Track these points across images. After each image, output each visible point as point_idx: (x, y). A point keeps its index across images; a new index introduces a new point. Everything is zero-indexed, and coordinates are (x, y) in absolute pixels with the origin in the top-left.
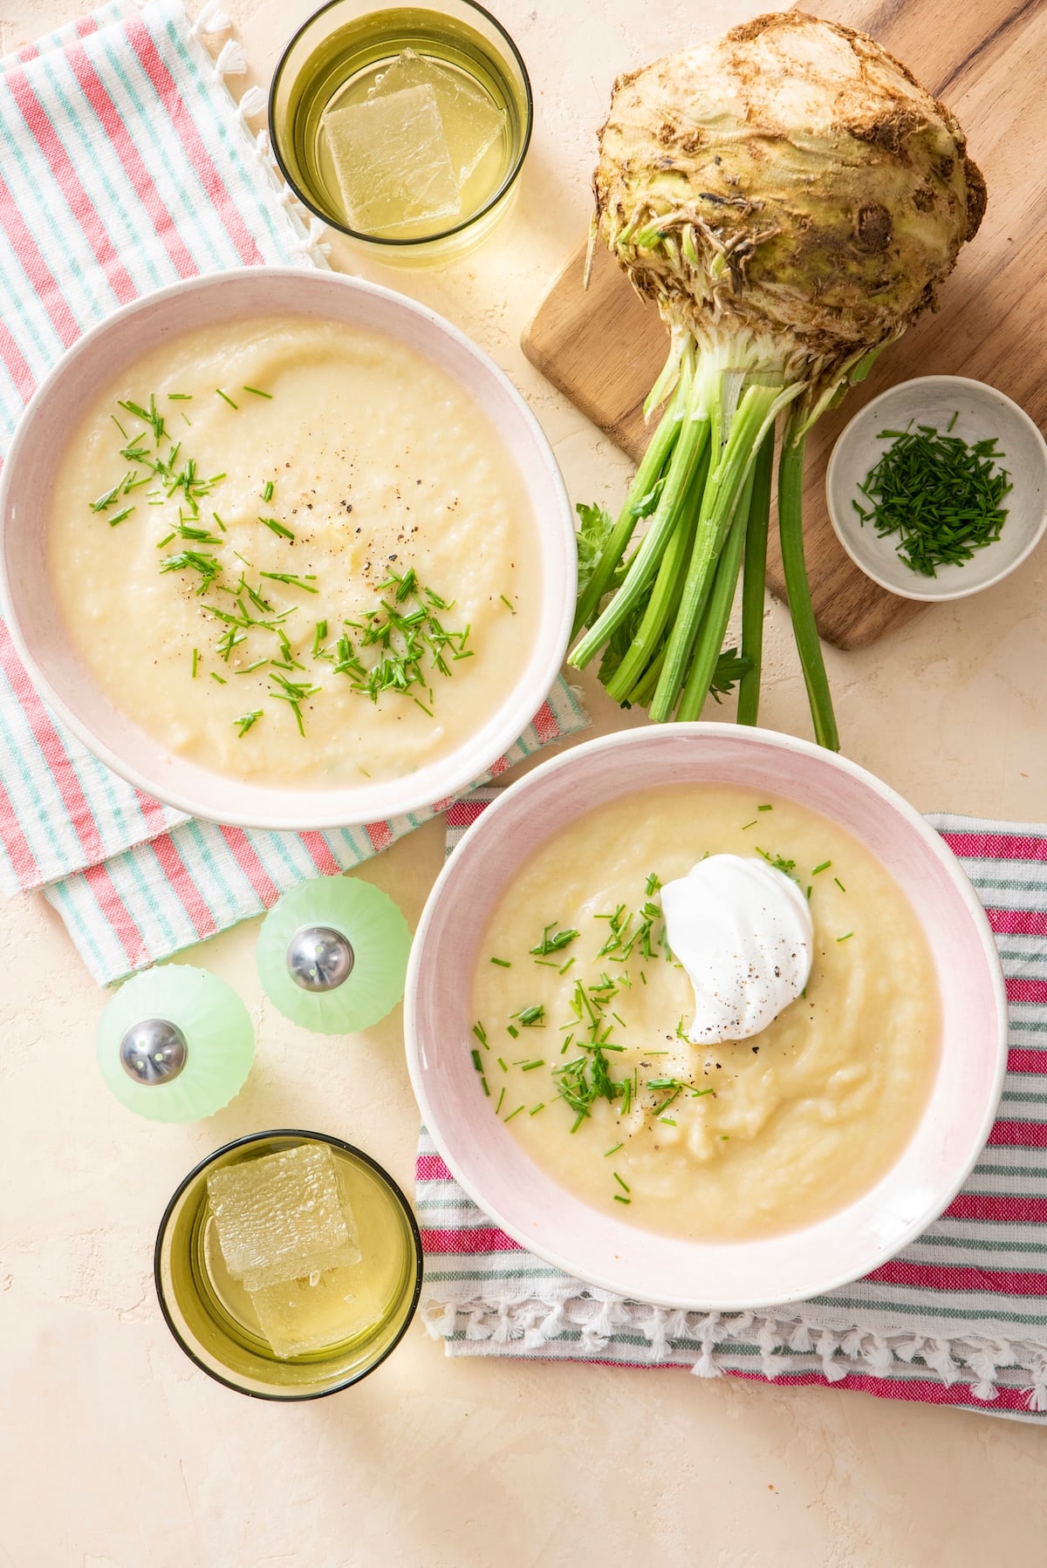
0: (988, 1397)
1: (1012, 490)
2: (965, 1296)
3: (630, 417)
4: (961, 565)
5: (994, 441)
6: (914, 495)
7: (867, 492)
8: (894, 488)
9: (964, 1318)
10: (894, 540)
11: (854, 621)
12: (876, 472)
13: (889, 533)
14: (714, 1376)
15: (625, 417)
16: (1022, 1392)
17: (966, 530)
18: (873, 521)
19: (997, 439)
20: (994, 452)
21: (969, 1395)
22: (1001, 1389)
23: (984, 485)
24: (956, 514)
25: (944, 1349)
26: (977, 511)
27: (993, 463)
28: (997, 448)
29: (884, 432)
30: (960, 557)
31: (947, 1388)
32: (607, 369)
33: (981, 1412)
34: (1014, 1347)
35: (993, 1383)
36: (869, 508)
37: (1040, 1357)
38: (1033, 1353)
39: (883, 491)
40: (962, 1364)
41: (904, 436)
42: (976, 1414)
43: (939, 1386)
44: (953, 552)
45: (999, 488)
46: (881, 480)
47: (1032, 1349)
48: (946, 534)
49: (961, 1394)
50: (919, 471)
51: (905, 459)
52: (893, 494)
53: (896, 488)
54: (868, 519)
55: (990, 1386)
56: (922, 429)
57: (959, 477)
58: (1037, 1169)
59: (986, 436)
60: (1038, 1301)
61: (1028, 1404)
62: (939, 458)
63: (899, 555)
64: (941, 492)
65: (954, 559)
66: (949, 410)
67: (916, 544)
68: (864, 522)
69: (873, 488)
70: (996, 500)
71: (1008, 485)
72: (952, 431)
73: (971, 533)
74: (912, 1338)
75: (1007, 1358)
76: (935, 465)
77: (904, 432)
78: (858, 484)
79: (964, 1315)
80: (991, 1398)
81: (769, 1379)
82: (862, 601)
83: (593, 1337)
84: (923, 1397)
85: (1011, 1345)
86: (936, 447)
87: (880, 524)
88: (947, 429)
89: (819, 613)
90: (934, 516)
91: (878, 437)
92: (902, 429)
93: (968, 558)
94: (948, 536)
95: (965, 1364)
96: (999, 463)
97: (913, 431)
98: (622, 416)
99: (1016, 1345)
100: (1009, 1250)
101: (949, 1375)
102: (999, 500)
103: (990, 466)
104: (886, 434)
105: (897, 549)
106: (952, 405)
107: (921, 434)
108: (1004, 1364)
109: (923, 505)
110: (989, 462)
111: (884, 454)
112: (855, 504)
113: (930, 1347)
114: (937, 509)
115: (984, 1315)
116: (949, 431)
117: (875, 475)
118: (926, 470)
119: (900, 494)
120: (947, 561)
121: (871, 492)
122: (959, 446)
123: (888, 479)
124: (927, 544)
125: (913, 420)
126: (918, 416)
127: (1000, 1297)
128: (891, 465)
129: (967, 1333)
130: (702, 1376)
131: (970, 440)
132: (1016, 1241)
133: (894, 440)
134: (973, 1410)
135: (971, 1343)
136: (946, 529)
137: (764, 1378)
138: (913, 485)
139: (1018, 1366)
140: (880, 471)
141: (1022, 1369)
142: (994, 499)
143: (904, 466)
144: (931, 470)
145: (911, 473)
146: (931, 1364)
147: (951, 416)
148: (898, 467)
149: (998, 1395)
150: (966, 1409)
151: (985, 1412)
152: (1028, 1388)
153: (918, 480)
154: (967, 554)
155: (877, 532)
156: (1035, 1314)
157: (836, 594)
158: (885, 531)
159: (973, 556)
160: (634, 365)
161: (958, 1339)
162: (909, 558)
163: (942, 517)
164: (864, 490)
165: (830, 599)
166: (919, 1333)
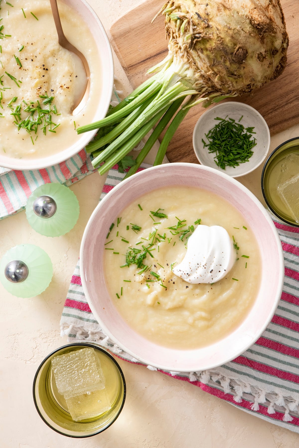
0: (238, 401)
1: (256, 146)
2: (240, 366)
4: (234, 168)
5: (253, 128)
6: (223, 141)
7: (208, 137)
8: (217, 137)
9: (238, 373)
10: (214, 155)
12: (212, 131)
13: (213, 152)
14: (154, 370)
16: (250, 403)
17: (238, 156)
18: (208, 147)
19: (254, 127)
20: (252, 132)
21: (232, 399)
22: (243, 400)
23: (247, 143)
24: (236, 150)
25: (228, 381)
26: (243, 151)
27: (252, 135)
28: (254, 130)
30: (234, 165)
31: (225, 394)
33: (235, 406)
34: (251, 387)
35: (241, 397)
36: (208, 142)
37: (258, 393)
38: (257, 391)
39: (213, 138)
40: (232, 388)
41: (224, 121)
42: (232, 406)
43: (223, 392)
44: (233, 163)
45: (253, 144)
46: (214, 134)
47: (257, 390)
48: (231, 156)
49: (229, 398)
50: (227, 133)
51: (223, 129)
52: (216, 139)
54: (206, 146)
55: (240, 398)
56: (230, 119)
57: (239, 138)
58: (274, 331)
59: (251, 126)
60: (263, 374)
61: (251, 407)
62: (234, 130)
63: (214, 160)
64: (232, 142)
65: (232, 165)
66: (240, 115)
67: (221, 158)
68: (205, 147)
69: (210, 136)
70: (250, 148)
71: (255, 143)
72: (240, 122)
73: (240, 158)
74: (218, 375)
75: (248, 390)
76: (232, 133)
77: (224, 119)
78: (205, 134)
79: (238, 372)
80: (239, 402)
81: (172, 375)
83: (117, 348)
84: (216, 395)
85: (250, 386)
86: (235, 127)
87: (210, 149)
88: (238, 121)
90: (228, 150)
91: (215, 119)
92: (224, 118)
93: (237, 166)
96: (254, 136)
97: (227, 119)
99: (252, 387)
100: (258, 355)
101: (227, 390)
102: (251, 148)
103: (250, 136)
104: (218, 119)
105: (214, 158)
106: (242, 113)
107: (231, 121)
108: (246, 392)
109: (225, 145)
110: (250, 134)
111: (216, 125)
112: (203, 141)
113: (224, 379)
114: (230, 147)
115: (245, 374)
116: (239, 122)
117: (212, 132)
118: (229, 133)
119: (219, 140)
120: (230, 165)
121: (209, 137)
122: (241, 127)
123: (216, 134)
124: (224, 158)
125: (228, 116)
126: (229, 114)
127: (251, 369)
128: (218, 129)
129: (237, 378)
130: (150, 369)
131: (246, 126)
132: (261, 352)
133: (220, 121)
134: (232, 404)
135: (238, 382)
136: (231, 154)
137: (170, 375)
138: (223, 138)
139: (251, 394)
140: (214, 131)
141: (252, 395)
142: (249, 147)
143: (222, 131)
144: (230, 134)
145: (223, 134)
146: (222, 385)
147: (240, 116)
148: (220, 131)
149: (242, 402)
150: (230, 403)
151: (236, 406)
152: (252, 402)
153: (225, 136)
154: (237, 164)
155: (209, 151)
156: (261, 378)
158: (211, 151)
159: (239, 165)
161: (233, 380)
162: (218, 162)
163: (231, 150)
164: (207, 136)
166: (221, 373)
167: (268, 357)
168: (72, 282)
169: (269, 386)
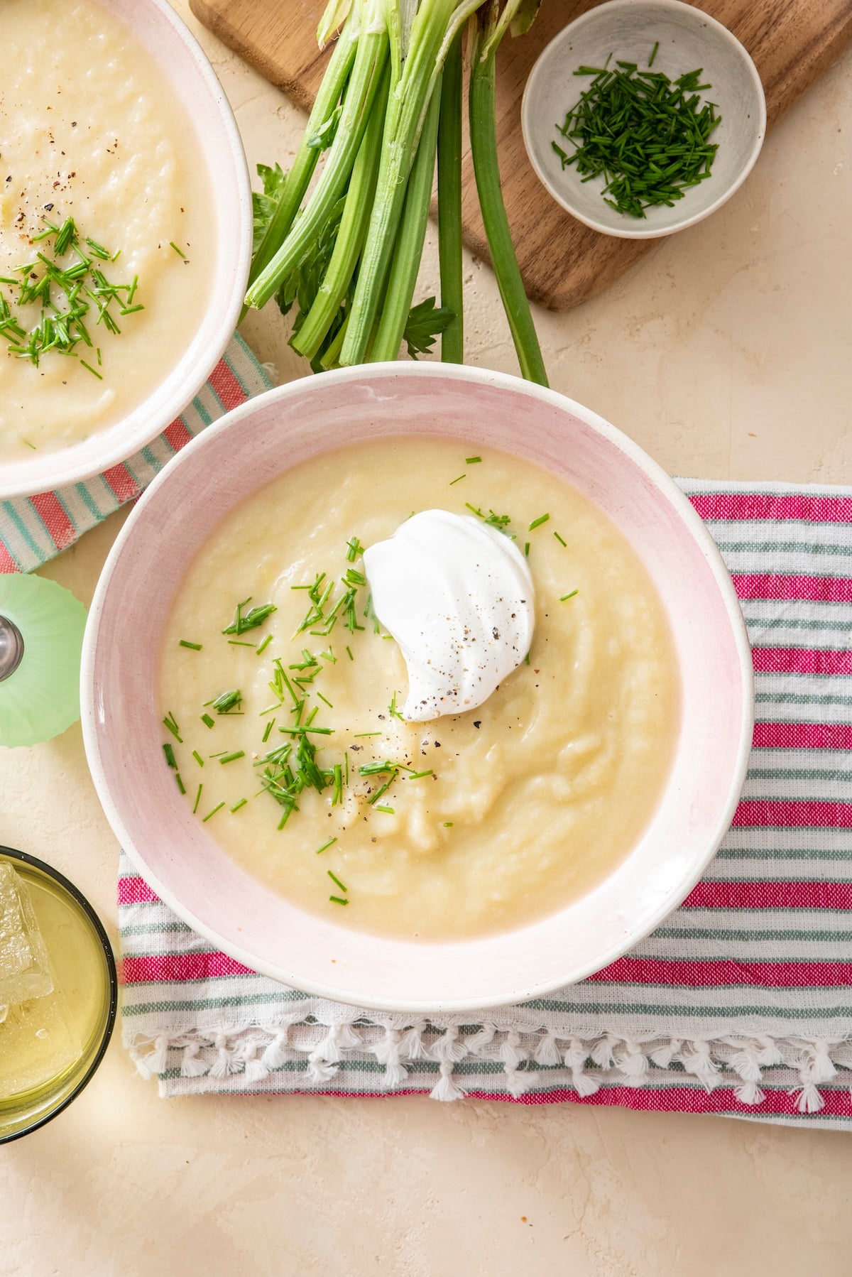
0: (754, 1100)
1: (722, 123)
2: (722, 991)
3: (310, 72)
4: (672, 205)
5: (699, 72)
6: (618, 134)
7: (567, 133)
8: (595, 128)
9: (724, 1015)
10: (598, 185)
11: (562, 275)
12: (576, 112)
13: (593, 177)
14: (455, 1099)
15: (304, 72)
16: (790, 1093)
17: (675, 167)
18: (575, 165)
19: (701, 70)
20: (699, 85)
21: (733, 1098)
22: (767, 1091)
23: (691, 120)
24: (663, 151)
25: (703, 1050)
26: (685, 146)
27: (699, 97)
28: (702, 80)
29: (581, 68)
30: (670, 198)
31: (709, 1093)
32: (282, 22)
33: (747, 1118)
34: (778, 1045)
35: (759, 1086)
36: (570, 149)
37: (807, 1053)
38: (799, 1050)
39: (585, 134)
40: (724, 1068)
41: (603, 73)
42: (741, 1121)
43: (700, 1092)
44: (662, 192)
45: (707, 121)
46: (582, 120)
47: (798, 1046)
48: (654, 172)
49: (724, 1100)
50: (621, 107)
51: (605, 97)
52: (594, 134)
53: (598, 129)
54: (570, 162)
55: (755, 1088)
56: (621, 64)
57: (663, 112)
58: (792, 850)
59: (689, 68)
60: (801, 993)
61: (798, 1106)
62: (641, 95)
63: (605, 199)
64: (645, 130)
65: (663, 200)
66: (648, 41)
67: (622, 187)
68: (566, 166)
69: (573, 129)
70: (705, 135)
71: (716, 118)
72: (653, 65)
73: (680, 171)
74: (668, 1041)
75: (772, 1056)
76: (638, 102)
77: (603, 69)
78: (556, 125)
79: (722, 1012)
80: (757, 1102)
81: (515, 1097)
82: (569, 253)
83: (322, 1066)
84: (683, 1107)
85: (775, 1043)
86: (638, 85)
87: (583, 168)
88: (647, 64)
89: (524, 269)
90: (639, 155)
91: (575, 74)
92: (600, 65)
93: (679, 198)
94: (656, 173)
95: (727, 1066)
96: (705, 97)
97: (612, 67)
98: (301, 71)
99: (781, 1042)
100: (768, 939)
101: (711, 1080)
102: (708, 135)
103: (695, 100)
104: (583, 71)
105: (602, 194)
106: (651, 34)
107: (622, 71)
108: (769, 1064)
109: (626, 145)
110: (694, 96)
111: (582, 93)
112: (554, 146)
113: (689, 1051)
114: (643, 147)
115: (745, 1011)
116: (650, 65)
117: (575, 115)
118: (628, 106)
119: (603, 133)
120: (655, 202)
121: (572, 134)
122: (661, 82)
123: (589, 119)
124: (633, 185)
125: (611, 54)
126: (616, 49)
127: (760, 991)
128: (591, 105)
129: (727, 1032)
130: (441, 1100)
131: (673, 75)
132: (774, 928)
133: (592, 78)
134: (738, 1117)
135: (732, 1042)
136: (653, 166)
137: (510, 1098)
138: (615, 123)
139: (783, 1065)
140: (580, 112)
141: (789, 1068)
142: (702, 134)
143: (605, 104)
144: (633, 108)
145: (613, 109)
146: (690, 1068)
147: (651, 47)
148: (599, 106)
149: (764, 1098)
150: (730, 1116)
151: (751, 1118)
152: (796, 1088)
153: (620, 117)
154: (678, 194)
155: (580, 176)
156: (799, 1007)
157: (540, 248)
158: (588, 175)
159: (683, 195)
160: (311, 16)
161: (718, 1040)
162: (615, 202)
163: (648, 156)
164: (564, 132)
165: (534, 253)
166: (675, 1035)
167: (800, 935)
168: (122, 900)
169: (832, 1021)
